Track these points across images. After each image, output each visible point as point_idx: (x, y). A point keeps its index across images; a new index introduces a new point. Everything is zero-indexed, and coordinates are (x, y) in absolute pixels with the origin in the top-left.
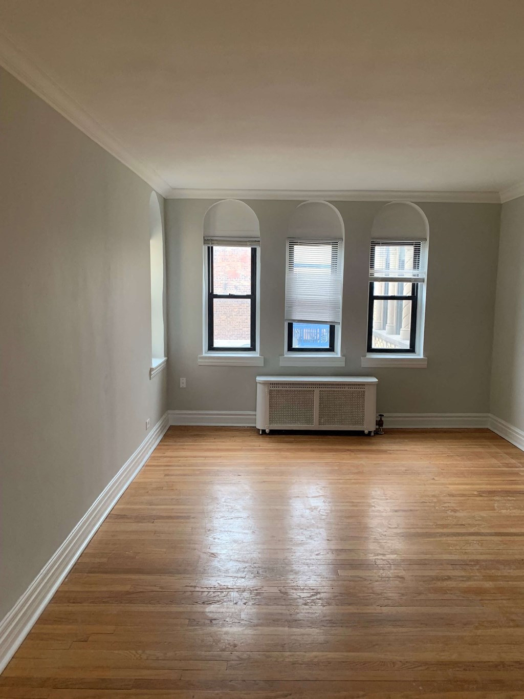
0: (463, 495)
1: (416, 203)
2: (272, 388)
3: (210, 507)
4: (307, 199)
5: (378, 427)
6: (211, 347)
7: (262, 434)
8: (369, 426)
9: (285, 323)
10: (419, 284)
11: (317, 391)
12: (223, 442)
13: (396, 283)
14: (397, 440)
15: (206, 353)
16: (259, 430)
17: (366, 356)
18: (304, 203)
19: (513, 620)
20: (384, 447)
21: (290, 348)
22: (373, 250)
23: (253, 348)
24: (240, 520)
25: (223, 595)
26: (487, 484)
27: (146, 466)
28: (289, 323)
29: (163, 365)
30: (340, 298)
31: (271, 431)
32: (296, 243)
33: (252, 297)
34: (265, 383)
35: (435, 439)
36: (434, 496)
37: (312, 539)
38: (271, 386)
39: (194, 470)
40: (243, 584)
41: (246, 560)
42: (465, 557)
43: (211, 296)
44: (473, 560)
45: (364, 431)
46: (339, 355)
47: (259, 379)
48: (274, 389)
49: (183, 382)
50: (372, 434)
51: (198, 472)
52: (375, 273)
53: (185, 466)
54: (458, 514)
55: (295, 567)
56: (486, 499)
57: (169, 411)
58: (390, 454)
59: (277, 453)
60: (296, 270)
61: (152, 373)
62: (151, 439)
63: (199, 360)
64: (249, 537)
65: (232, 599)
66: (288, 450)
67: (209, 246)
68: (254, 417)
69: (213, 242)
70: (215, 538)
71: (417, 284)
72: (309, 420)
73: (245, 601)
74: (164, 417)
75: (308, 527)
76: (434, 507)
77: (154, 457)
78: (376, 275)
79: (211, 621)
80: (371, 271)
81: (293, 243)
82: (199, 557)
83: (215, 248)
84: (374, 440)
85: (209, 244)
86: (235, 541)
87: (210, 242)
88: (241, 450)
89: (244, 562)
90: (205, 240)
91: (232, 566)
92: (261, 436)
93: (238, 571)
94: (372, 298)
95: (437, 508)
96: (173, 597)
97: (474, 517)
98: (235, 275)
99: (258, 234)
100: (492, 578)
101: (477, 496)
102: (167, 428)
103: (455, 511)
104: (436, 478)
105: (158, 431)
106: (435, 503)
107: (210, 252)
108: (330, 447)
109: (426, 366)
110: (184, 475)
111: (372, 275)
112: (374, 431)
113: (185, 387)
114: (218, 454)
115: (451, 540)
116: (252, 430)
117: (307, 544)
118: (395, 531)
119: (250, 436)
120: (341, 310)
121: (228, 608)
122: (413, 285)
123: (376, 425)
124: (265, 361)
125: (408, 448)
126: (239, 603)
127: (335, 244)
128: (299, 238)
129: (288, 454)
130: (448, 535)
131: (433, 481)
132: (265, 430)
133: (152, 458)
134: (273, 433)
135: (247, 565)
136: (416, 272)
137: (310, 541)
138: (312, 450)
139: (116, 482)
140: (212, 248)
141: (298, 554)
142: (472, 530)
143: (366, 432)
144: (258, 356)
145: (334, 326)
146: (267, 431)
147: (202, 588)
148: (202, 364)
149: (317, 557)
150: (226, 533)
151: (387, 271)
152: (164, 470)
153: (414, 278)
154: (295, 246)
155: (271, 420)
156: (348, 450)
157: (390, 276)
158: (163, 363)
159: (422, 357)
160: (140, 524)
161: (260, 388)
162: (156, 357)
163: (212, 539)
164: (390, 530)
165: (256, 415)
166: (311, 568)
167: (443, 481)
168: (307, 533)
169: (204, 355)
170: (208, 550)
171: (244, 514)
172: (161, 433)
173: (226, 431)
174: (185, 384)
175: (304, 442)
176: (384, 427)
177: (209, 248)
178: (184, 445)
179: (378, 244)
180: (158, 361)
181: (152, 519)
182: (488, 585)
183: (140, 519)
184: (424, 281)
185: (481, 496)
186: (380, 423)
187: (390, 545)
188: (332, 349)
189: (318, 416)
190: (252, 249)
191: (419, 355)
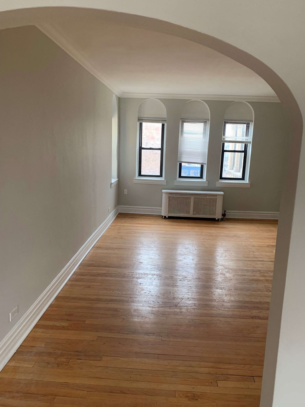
0: (260, 247)
1: (248, 102)
2: (170, 196)
3: (140, 246)
4: (192, 99)
5: (223, 217)
6: (140, 175)
7: (164, 218)
8: (218, 216)
9: (178, 163)
10: (248, 144)
11: (192, 198)
12: (145, 221)
13: (240, 144)
14: (232, 223)
15: (137, 177)
16: (163, 216)
17: (218, 181)
18: (190, 101)
19: (269, 290)
20: (224, 226)
21: (180, 176)
22: (225, 126)
23: (161, 176)
24: (153, 251)
25: (145, 276)
26: (273, 243)
27: (109, 229)
28: (180, 163)
29: (116, 182)
30: (207, 150)
31: (168, 217)
32: (185, 122)
33: (162, 149)
34: (166, 193)
35: (251, 223)
36: (245, 246)
37: (185, 259)
38: (170, 194)
39: (131, 231)
40: (153, 273)
41: (155, 265)
42: (255, 269)
43: (141, 148)
44: (258, 270)
45: (215, 218)
46: (205, 180)
47: (163, 191)
48: (171, 196)
49: (126, 192)
50: (220, 220)
51: (134, 232)
52: (226, 138)
53: (127, 229)
54: (255, 253)
55: (176, 268)
56: (270, 248)
57: (118, 206)
58: (227, 229)
59: (171, 226)
60: (185, 135)
61: (112, 185)
62: (110, 217)
63: (134, 181)
64: (157, 257)
65: (149, 277)
66: (176, 225)
67: (140, 122)
68: (161, 210)
69: (143, 120)
70: (141, 257)
71: (247, 144)
72: (188, 212)
73: (155, 278)
74: (117, 208)
75: (184, 255)
76: (244, 250)
77: (112, 225)
78: (226, 139)
79: (140, 284)
80: (223, 137)
81: (183, 122)
82: (135, 263)
83: (143, 123)
84: (220, 223)
85: (140, 121)
86: (151, 258)
87: (141, 121)
88: (154, 224)
89: (154, 265)
90: (138, 119)
91: (149, 267)
92: (163, 219)
93: (152, 269)
94: (224, 151)
95: (246, 251)
96: (124, 276)
97: (262, 255)
98: (153, 138)
99: (166, 116)
100: (264, 276)
101: (266, 247)
102: (118, 214)
103: (254, 252)
104: (248, 239)
105: (114, 214)
106: (245, 249)
107: (141, 125)
108: (198, 225)
109: (249, 187)
110: (128, 233)
111: (224, 139)
112: (221, 219)
113: (127, 194)
114: (143, 225)
115: (249, 263)
116: (159, 216)
117: (183, 261)
118: (224, 258)
119: (158, 219)
120: (207, 157)
121: (147, 280)
122: (245, 145)
123: (222, 216)
124: (167, 182)
125: (236, 226)
126: (152, 279)
127: (205, 122)
128: (187, 119)
129: (177, 227)
130: (248, 261)
131: (246, 240)
132: (166, 216)
133: (111, 226)
134: (170, 218)
135: (156, 267)
136: (247, 138)
137: (184, 260)
138: (189, 226)
139: (96, 233)
140: (142, 123)
141: (178, 264)
142: (260, 259)
143: (217, 219)
144: (164, 179)
145: (203, 165)
146: (167, 217)
147: (136, 273)
148: (136, 183)
149: (187, 265)
150: (146, 255)
151: (236, 137)
152: (117, 231)
153: (246, 141)
154: (184, 123)
155: (169, 212)
156: (206, 226)
157: (237, 140)
158: (116, 181)
159: (248, 182)
160: (108, 251)
161: (164, 195)
162: (113, 178)
163: (140, 257)
164: (222, 258)
165: (161, 209)
166: (184, 269)
167: (251, 240)
168: (183, 257)
169: (136, 178)
170: (139, 261)
171: (155, 249)
172: (115, 216)
173: (146, 216)
174: (127, 192)
175: (185, 222)
176: (226, 217)
177: (140, 123)
178: (126, 221)
179: (228, 123)
180: (114, 180)
181: (113, 249)
182: (261, 278)
183: (107, 249)
184: (250, 143)
185: (268, 247)
186: (224, 215)
187: (220, 263)
188: (201, 177)
189: (193, 210)
190: (162, 124)
191: (246, 181)
